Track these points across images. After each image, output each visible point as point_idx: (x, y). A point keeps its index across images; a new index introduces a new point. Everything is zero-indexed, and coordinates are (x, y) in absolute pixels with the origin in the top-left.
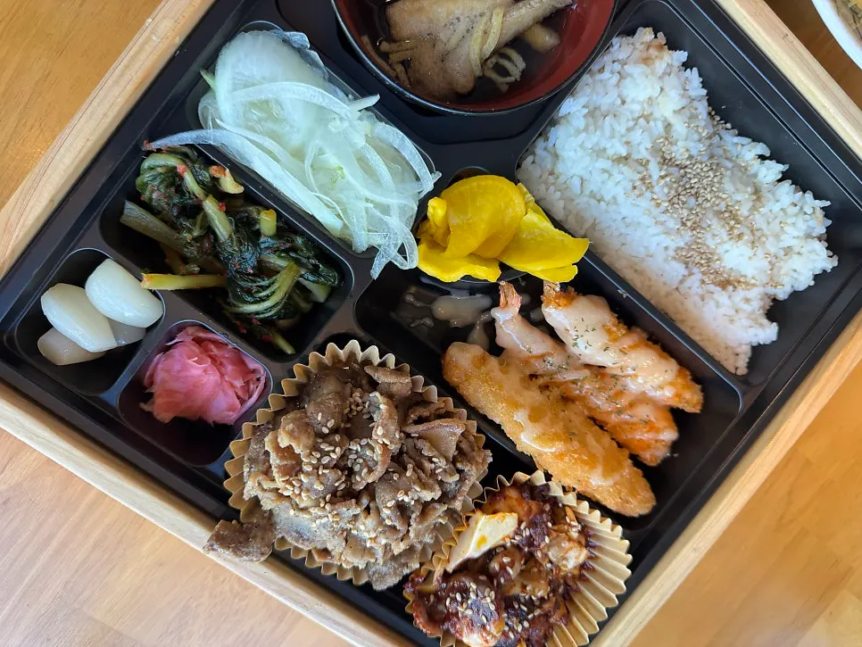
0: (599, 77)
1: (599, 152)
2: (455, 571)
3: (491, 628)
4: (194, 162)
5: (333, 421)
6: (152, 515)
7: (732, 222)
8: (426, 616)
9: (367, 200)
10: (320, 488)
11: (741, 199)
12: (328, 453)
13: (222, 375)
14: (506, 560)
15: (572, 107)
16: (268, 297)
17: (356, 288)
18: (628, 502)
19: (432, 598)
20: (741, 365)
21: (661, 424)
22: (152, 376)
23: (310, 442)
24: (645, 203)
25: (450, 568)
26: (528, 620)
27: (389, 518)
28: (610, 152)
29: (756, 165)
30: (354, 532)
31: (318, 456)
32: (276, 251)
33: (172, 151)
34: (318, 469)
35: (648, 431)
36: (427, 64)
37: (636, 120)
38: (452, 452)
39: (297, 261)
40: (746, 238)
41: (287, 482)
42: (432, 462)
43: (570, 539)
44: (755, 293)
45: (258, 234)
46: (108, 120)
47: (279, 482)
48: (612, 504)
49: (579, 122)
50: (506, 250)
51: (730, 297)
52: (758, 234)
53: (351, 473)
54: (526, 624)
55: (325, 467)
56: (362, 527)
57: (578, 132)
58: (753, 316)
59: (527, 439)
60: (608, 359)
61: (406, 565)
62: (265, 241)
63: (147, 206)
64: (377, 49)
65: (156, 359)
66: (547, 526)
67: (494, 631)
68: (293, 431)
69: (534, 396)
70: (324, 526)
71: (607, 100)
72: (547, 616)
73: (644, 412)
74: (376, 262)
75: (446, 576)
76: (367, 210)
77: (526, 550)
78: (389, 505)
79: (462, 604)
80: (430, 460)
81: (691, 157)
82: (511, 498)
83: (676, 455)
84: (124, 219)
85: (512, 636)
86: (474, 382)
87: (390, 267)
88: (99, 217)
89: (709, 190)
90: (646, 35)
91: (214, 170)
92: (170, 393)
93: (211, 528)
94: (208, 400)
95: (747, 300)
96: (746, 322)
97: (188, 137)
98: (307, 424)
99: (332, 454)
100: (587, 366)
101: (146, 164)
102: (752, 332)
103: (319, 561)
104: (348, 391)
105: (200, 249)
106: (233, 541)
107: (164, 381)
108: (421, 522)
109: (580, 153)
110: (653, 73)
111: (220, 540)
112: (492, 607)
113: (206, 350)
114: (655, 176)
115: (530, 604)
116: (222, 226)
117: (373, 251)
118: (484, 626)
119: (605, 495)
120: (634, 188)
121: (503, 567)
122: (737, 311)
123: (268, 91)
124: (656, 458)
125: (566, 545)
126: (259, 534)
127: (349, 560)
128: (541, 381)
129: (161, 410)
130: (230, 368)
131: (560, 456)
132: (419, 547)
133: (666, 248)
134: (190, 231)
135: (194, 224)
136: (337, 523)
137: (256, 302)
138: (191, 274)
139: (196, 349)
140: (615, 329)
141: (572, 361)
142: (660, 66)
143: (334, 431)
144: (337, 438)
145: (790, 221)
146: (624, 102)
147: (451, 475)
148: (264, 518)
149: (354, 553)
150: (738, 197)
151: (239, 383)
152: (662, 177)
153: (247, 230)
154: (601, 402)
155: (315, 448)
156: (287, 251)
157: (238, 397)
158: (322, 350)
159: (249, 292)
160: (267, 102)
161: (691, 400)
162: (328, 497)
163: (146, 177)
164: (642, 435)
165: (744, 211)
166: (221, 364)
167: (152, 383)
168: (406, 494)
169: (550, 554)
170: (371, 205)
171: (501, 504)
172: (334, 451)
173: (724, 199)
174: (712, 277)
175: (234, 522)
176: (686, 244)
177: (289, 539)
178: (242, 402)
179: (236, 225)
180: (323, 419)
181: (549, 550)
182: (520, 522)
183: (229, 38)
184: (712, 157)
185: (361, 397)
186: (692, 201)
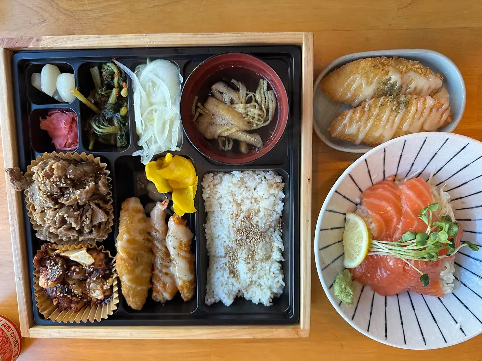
0: (256, 176)
1: (233, 195)
2: (62, 257)
3: (50, 282)
4: (121, 77)
5: (73, 177)
6: (5, 146)
7: (250, 257)
8: (39, 259)
9: (154, 135)
10: (49, 189)
11: (260, 254)
12: (61, 182)
13: (68, 134)
14: (77, 270)
15: (237, 174)
16: (102, 128)
17: (125, 152)
18: (129, 297)
19: (48, 257)
20: (209, 301)
21: (169, 290)
22: (52, 114)
23: (60, 174)
24: (231, 222)
25: (62, 254)
26: (64, 295)
27: (57, 218)
28: (236, 198)
29: (276, 250)
30: (46, 211)
31: (58, 180)
32: (118, 120)
33: (119, 68)
34: (54, 183)
35: (161, 287)
36: (205, 121)
37: (252, 198)
38: (96, 223)
39: (121, 129)
40: (249, 265)
41: (43, 177)
42: (86, 218)
43: (102, 287)
44: (237, 286)
45: (119, 111)
46: (108, 45)
47: (41, 174)
48: (124, 291)
49: (234, 180)
50: (177, 190)
51: (228, 277)
52: (255, 269)
53: (63, 195)
54: (62, 295)
55: (57, 185)
56: (48, 212)
57: (232, 183)
58: (230, 292)
59: (120, 245)
60: (172, 252)
61: (51, 238)
62: (118, 114)
63: (101, 73)
64: (196, 103)
65: (57, 111)
66: (100, 275)
67: (49, 284)
68: (59, 166)
69: (140, 238)
70: (40, 200)
71: (251, 184)
72: (71, 302)
73: (167, 280)
74: (138, 152)
75: (58, 256)
76: (151, 136)
77: (87, 275)
78: (60, 214)
79: (51, 266)
80: (86, 217)
81: (257, 225)
82: (99, 256)
83: (163, 305)
84: (91, 69)
85: (54, 293)
86: (126, 213)
87: (139, 157)
88: (83, 63)
89: (254, 240)
90: (279, 179)
91: (124, 84)
92: (51, 123)
93: (15, 166)
94: (58, 136)
95: (233, 285)
96: (225, 291)
97: (127, 70)
98: (66, 170)
99: (62, 184)
100: (166, 248)
101: (109, 64)
102: (224, 295)
103: (30, 209)
104: (91, 175)
105: (100, 99)
106: (15, 176)
107: (53, 119)
108: (65, 230)
109: (226, 188)
110: (268, 191)
111: (12, 172)
112: (57, 277)
113: (72, 123)
114: (240, 218)
115: (70, 292)
116: (112, 99)
117: (141, 148)
118: (48, 279)
119: (124, 286)
120: (232, 215)
121: (74, 271)
122: (226, 284)
123: (158, 81)
124: (156, 298)
125: (99, 287)
126: (24, 183)
127: (37, 218)
128: (150, 237)
129: (44, 124)
130: (73, 134)
131: (122, 259)
132: (60, 238)
133: (225, 242)
134: (102, 91)
135: (105, 91)
136: (44, 203)
137: (97, 126)
138: (91, 102)
139: (70, 120)
140: (183, 246)
141: (163, 241)
142: (273, 191)
143: (70, 179)
144: (69, 182)
145: (268, 276)
146: (255, 189)
147: (88, 228)
148: (31, 180)
149: (40, 217)
150: (259, 251)
151: (70, 141)
152: (242, 221)
153: (117, 106)
154: (159, 262)
155: (60, 178)
156: (121, 123)
157: (66, 144)
158: (95, 157)
159: (99, 122)
160: (156, 84)
161: (186, 295)
162: (49, 194)
163: (106, 67)
164: (159, 286)
165: (257, 257)
166: (72, 131)
167: (50, 116)
168: (68, 217)
169: (92, 284)
170: (153, 137)
171: (95, 254)
172: (63, 184)
173: (255, 247)
174: (230, 266)
175: (22, 172)
176: (232, 247)
177: (29, 193)
178: (65, 147)
179: (116, 103)
180: (71, 172)
181: (92, 283)
182: (93, 265)
183: (165, 59)
184: (265, 232)
185: (91, 181)
186: (245, 237)
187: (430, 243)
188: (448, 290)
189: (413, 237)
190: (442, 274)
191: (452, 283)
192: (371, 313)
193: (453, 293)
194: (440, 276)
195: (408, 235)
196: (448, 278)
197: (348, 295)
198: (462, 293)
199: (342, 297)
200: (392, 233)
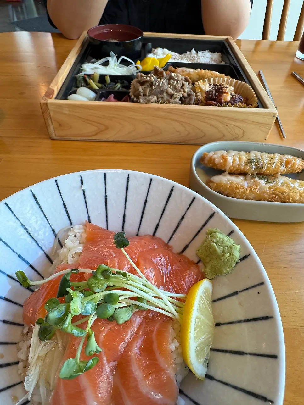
187: (99, 296)
188: (78, 229)
189: (117, 311)
190: (80, 249)
191: (70, 236)
192: (183, 218)
193: (72, 225)
194: (84, 247)
195: (124, 316)
196: (74, 243)
197: (221, 243)
198: (60, 223)
199: (229, 241)
200: (144, 326)
